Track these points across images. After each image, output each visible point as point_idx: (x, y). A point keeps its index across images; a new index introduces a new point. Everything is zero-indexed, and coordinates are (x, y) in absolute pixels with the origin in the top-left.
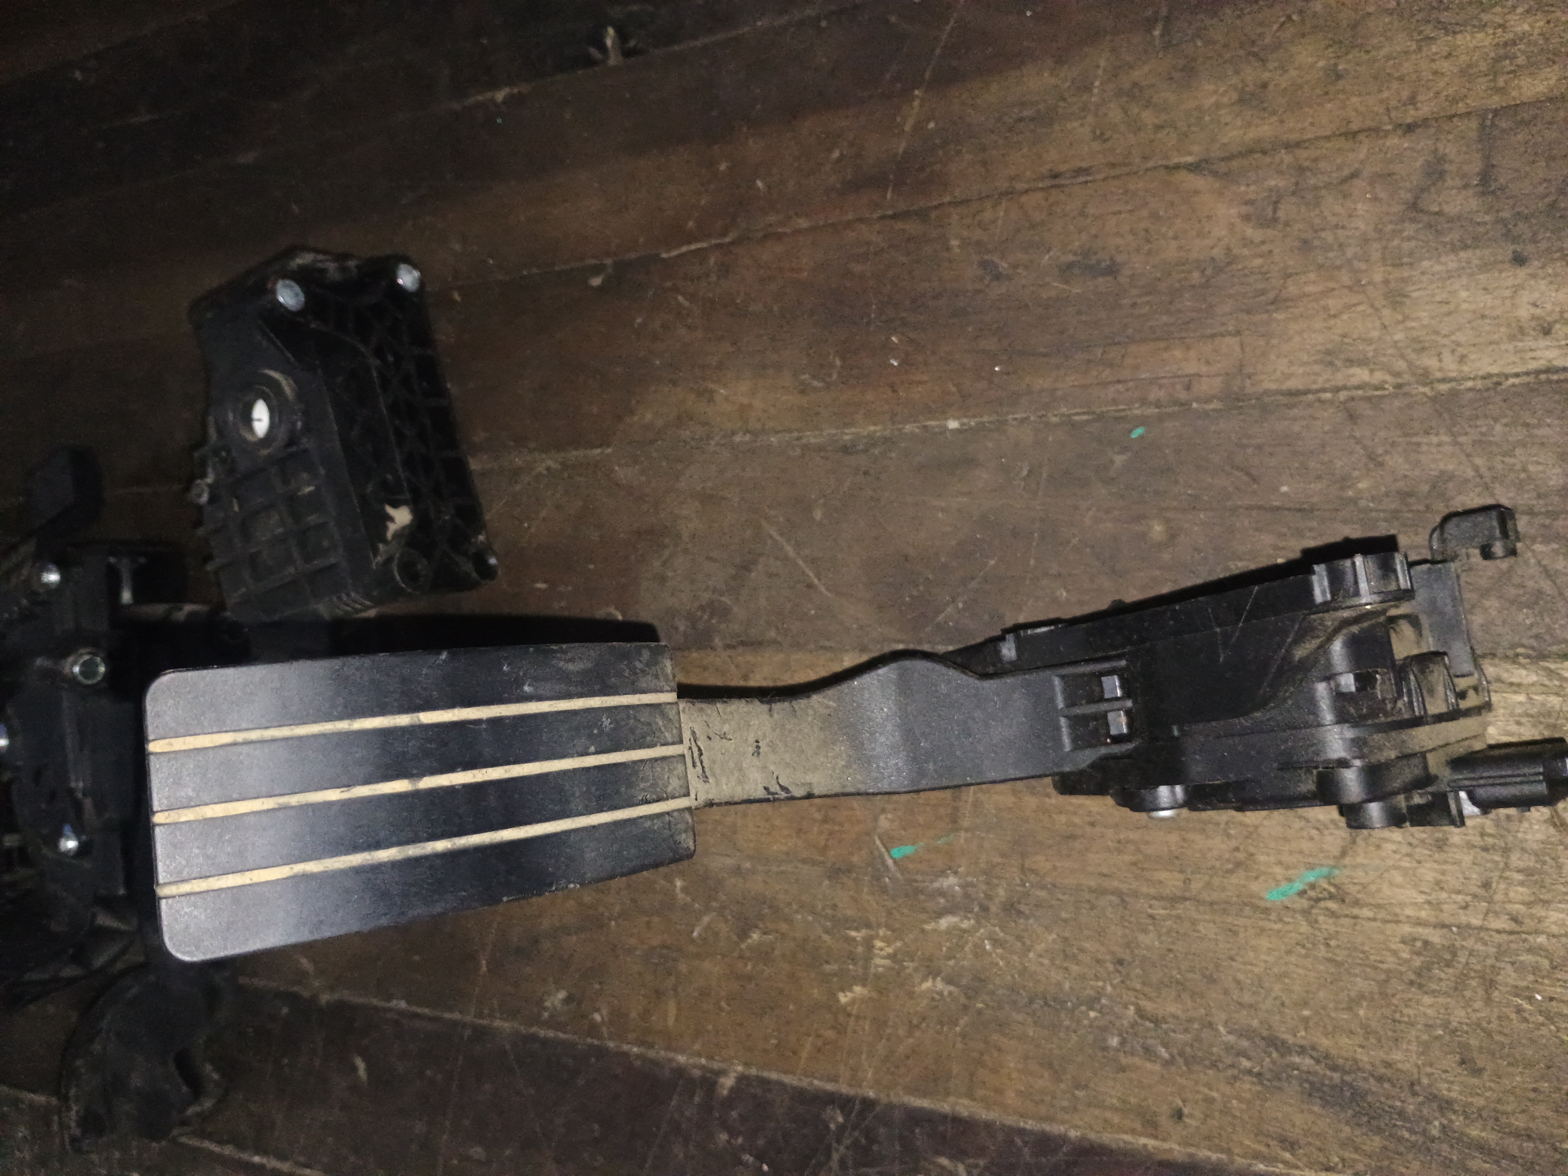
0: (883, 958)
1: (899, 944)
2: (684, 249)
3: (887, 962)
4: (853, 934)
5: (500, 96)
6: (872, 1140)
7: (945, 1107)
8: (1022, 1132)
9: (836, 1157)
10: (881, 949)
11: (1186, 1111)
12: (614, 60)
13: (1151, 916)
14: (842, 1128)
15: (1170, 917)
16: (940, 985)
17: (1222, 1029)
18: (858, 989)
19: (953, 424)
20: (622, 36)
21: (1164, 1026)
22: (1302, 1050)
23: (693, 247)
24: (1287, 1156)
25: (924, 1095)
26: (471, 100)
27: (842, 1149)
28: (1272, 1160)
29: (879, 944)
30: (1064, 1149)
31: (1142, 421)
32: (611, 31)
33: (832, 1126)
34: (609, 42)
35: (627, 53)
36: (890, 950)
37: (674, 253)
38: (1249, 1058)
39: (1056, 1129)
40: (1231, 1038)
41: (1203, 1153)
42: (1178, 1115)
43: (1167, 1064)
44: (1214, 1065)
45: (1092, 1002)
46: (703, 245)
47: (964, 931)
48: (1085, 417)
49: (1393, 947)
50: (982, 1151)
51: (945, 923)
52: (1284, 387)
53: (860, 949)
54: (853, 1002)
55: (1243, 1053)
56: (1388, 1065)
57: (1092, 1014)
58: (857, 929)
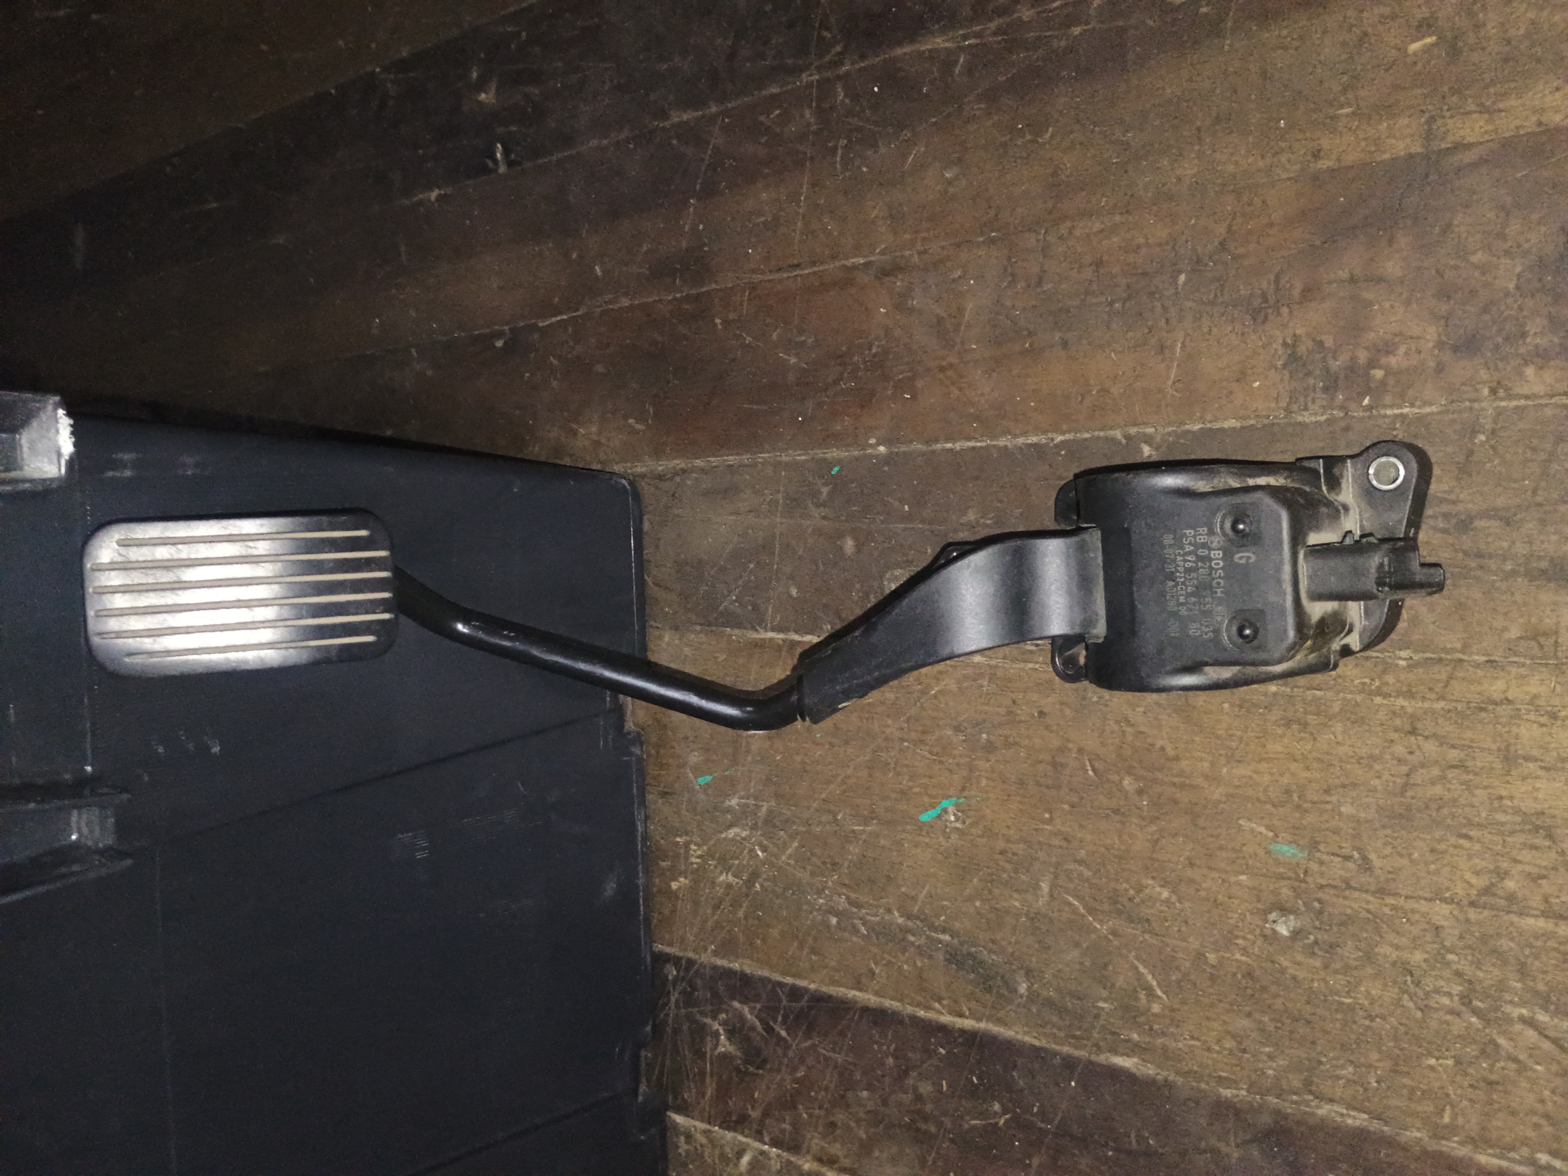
0: (698, 857)
1: (705, 848)
2: (554, 319)
3: (698, 860)
4: (678, 839)
5: (434, 195)
6: (694, 988)
7: (736, 966)
8: (780, 984)
9: (673, 999)
10: (695, 851)
11: (877, 971)
12: (502, 169)
13: (854, 831)
14: (676, 978)
15: (864, 831)
16: (731, 878)
17: (896, 914)
18: (682, 879)
20: (506, 152)
21: (864, 911)
22: (944, 931)
23: (559, 318)
24: (937, 1005)
26: (415, 199)
27: (676, 995)
28: (928, 1008)
29: (693, 847)
30: (806, 998)
31: (839, 462)
32: (499, 145)
33: (670, 978)
34: (499, 155)
35: (510, 164)
36: (699, 853)
37: (547, 323)
38: (914, 935)
39: (803, 983)
40: (900, 920)
41: (887, 1003)
43: (866, 938)
45: (820, 892)
46: (565, 317)
47: (744, 839)
48: (803, 458)
49: (996, 856)
50: (757, 998)
51: (732, 833)
53: (682, 851)
54: (680, 888)
55: (909, 931)
56: (993, 941)
57: (821, 901)
58: (681, 836)
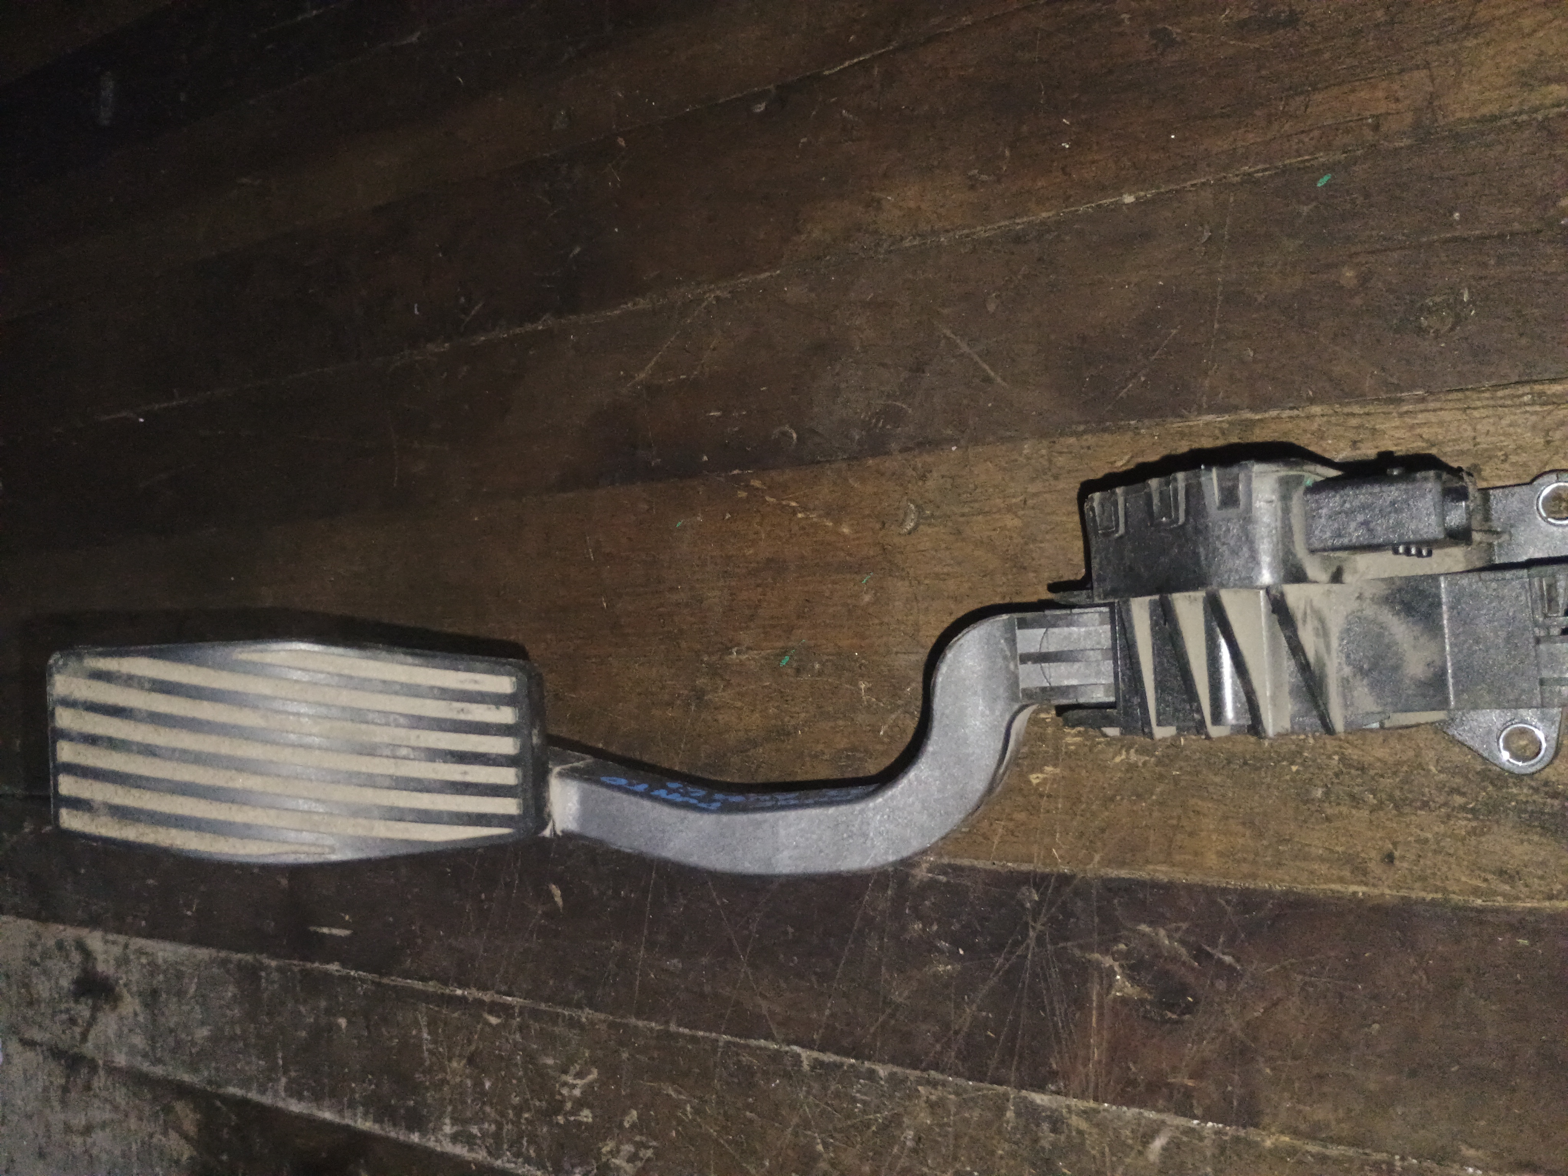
19: (1129, 199)
25: (1122, 864)
42: (1390, 858)
44: (1425, 805)
52: (1478, 115)
